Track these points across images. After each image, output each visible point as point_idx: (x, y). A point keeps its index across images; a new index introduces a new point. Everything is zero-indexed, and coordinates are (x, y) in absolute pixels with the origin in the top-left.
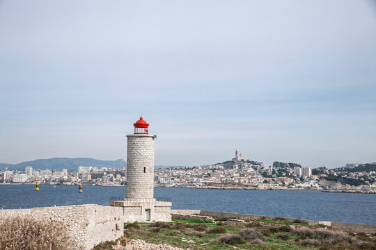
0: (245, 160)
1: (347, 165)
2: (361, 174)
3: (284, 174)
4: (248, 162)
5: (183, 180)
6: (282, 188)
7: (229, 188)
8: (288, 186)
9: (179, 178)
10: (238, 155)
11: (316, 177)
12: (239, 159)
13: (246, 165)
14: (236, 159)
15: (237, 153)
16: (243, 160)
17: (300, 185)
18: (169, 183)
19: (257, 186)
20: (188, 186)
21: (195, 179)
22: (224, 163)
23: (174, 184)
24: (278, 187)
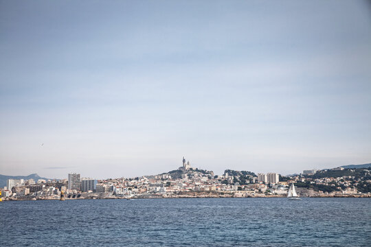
0: (194, 169)
1: (304, 172)
2: (329, 180)
3: (248, 182)
4: (197, 170)
5: (142, 190)
6: (260, 195)
7: (203, 196)
8: (266, 193)
9: (136, 187)
10: (186, 163)
11: (284, 184)
12: (186, 168)
13: (196, 174)
14: (184, 168)
15: (184, 161)
16: (191, 169)
17: (276, 191)
18: (126, 194)
19: (233, 194)
20: (150, 197)
21: (158, 189)
22: (170, 172)
23: (132, 195)
24: (256, 195)
